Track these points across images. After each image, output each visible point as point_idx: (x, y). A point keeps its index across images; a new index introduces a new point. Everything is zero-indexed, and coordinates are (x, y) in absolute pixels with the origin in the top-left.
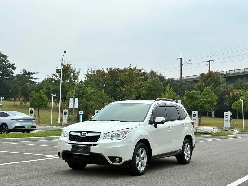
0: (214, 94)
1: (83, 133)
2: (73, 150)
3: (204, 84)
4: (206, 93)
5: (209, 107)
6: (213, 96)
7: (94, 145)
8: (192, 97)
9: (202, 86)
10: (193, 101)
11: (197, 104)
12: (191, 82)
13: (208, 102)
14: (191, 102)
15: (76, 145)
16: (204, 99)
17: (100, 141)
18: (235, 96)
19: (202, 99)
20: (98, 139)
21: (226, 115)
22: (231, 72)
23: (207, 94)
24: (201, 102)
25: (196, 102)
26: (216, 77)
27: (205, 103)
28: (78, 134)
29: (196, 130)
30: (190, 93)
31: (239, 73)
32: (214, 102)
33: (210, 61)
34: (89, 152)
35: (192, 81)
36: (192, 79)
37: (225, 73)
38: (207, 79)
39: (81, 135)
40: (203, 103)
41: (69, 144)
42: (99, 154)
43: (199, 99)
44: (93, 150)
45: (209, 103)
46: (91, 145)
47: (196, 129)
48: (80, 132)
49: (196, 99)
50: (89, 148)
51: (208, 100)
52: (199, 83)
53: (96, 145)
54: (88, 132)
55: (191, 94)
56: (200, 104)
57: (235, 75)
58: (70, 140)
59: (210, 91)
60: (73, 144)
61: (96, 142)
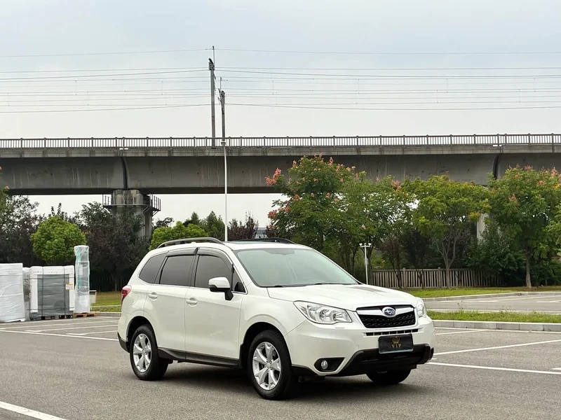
1: (389, 309)
2: (381, 347)
20: (415, 319)
28: (379, 312)
34: (413, 345)
39: (386, 313)
41: (368, 334)
42: (426, 346)
46: (409, 331)
48: (381, 308)
50: (410, 337)
53: (416, 330)
54: (395, 307)
58: (367, 327)
60: (376, 334)
61: (414, 324)
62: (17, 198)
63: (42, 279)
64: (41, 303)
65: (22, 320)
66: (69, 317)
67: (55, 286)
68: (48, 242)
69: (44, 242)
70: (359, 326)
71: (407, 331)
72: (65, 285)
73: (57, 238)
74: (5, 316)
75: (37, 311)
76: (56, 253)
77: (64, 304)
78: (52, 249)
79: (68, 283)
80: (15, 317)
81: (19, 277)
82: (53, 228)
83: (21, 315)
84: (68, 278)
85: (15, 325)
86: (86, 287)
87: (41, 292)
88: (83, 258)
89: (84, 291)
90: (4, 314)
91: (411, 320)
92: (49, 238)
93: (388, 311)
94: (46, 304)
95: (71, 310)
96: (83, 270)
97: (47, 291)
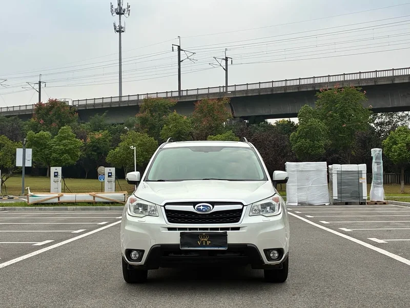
0: (76, 138)
1: (203, 206)
2: (183, 243)
3: (42, 122)
4: (63, 137)
5: (69, 159)
6: (75, 141)
7: (233, 229)
8: (39, 143)
9: (39, 125)
10: (42, 149)
11: (47, 155)
12: (13, 117)
13: (67, 152)
14: (37, 151)
15: (188, 231)
16: (62, 147)
17: (246, 220)
18: (96, 142)
19: (58, 147)
20: (240, 216)
21: (109, 173)
22: (81, 103)
23: (65, 138)
24: (55, 152)
25: (47, 152)
26: (62, 110)
27: (63, 153)
28: (190, 208)
29: (94, 199)
30: (36, 135)
31: (94, 105)
32: (77, 151)
33: (40, 82)
34: (225, 243)
35: (15, 116)
36: (10, 112)
37: (70, 104)
38: (47, 114)
39: (198, 209)
40: (59, 154)
41: (170, 229)
42: (248, 245)
43: (52, 147)
44: (233, 238)
45: (69, 153)
46: (228, 229)
47: (94, 197)
48: (194, 204)
49: (45, 146)
50: (225, 235)
51: (67, 148)
52: (32, 120)
53: (238, 229)
54: (214, 204)
55: (37, 138)
56: (54, 155)
57: (87, 108)
58: (170, 222)
59: (71, 134)
60: (180, 229)
61: (238, 221)
62: (400, 114)
63: (341, 174)
64: (340, 192)
65: (326, 204)
66: (361, 204)
67: (351, 179)
68: (394, 146)
69: (391, 147)
70: (162, 220)
71: (222, 229)
72: (359, 179)
73: (401, 143)
74: (313, 200)
75: (337, 198)
76: (399, 155)
77: (359, 194)
78: (396, 152)
79: (362, 178)
80: (320, 202)
81: (324, 172)
82: (399, 135)
83: (325, 200)
84: (362, 173)
85: (320, 208)
86: (379, 181)
87: (340, 184)
88: (377, 158)
89: (378, 184)
90: (313, 199)
91: (235, 217)
92: (395, 143)
93: (202, 207)
94: (343, 193)
95: (364, 198)
96: (378, 168)
97: (344, 182)
